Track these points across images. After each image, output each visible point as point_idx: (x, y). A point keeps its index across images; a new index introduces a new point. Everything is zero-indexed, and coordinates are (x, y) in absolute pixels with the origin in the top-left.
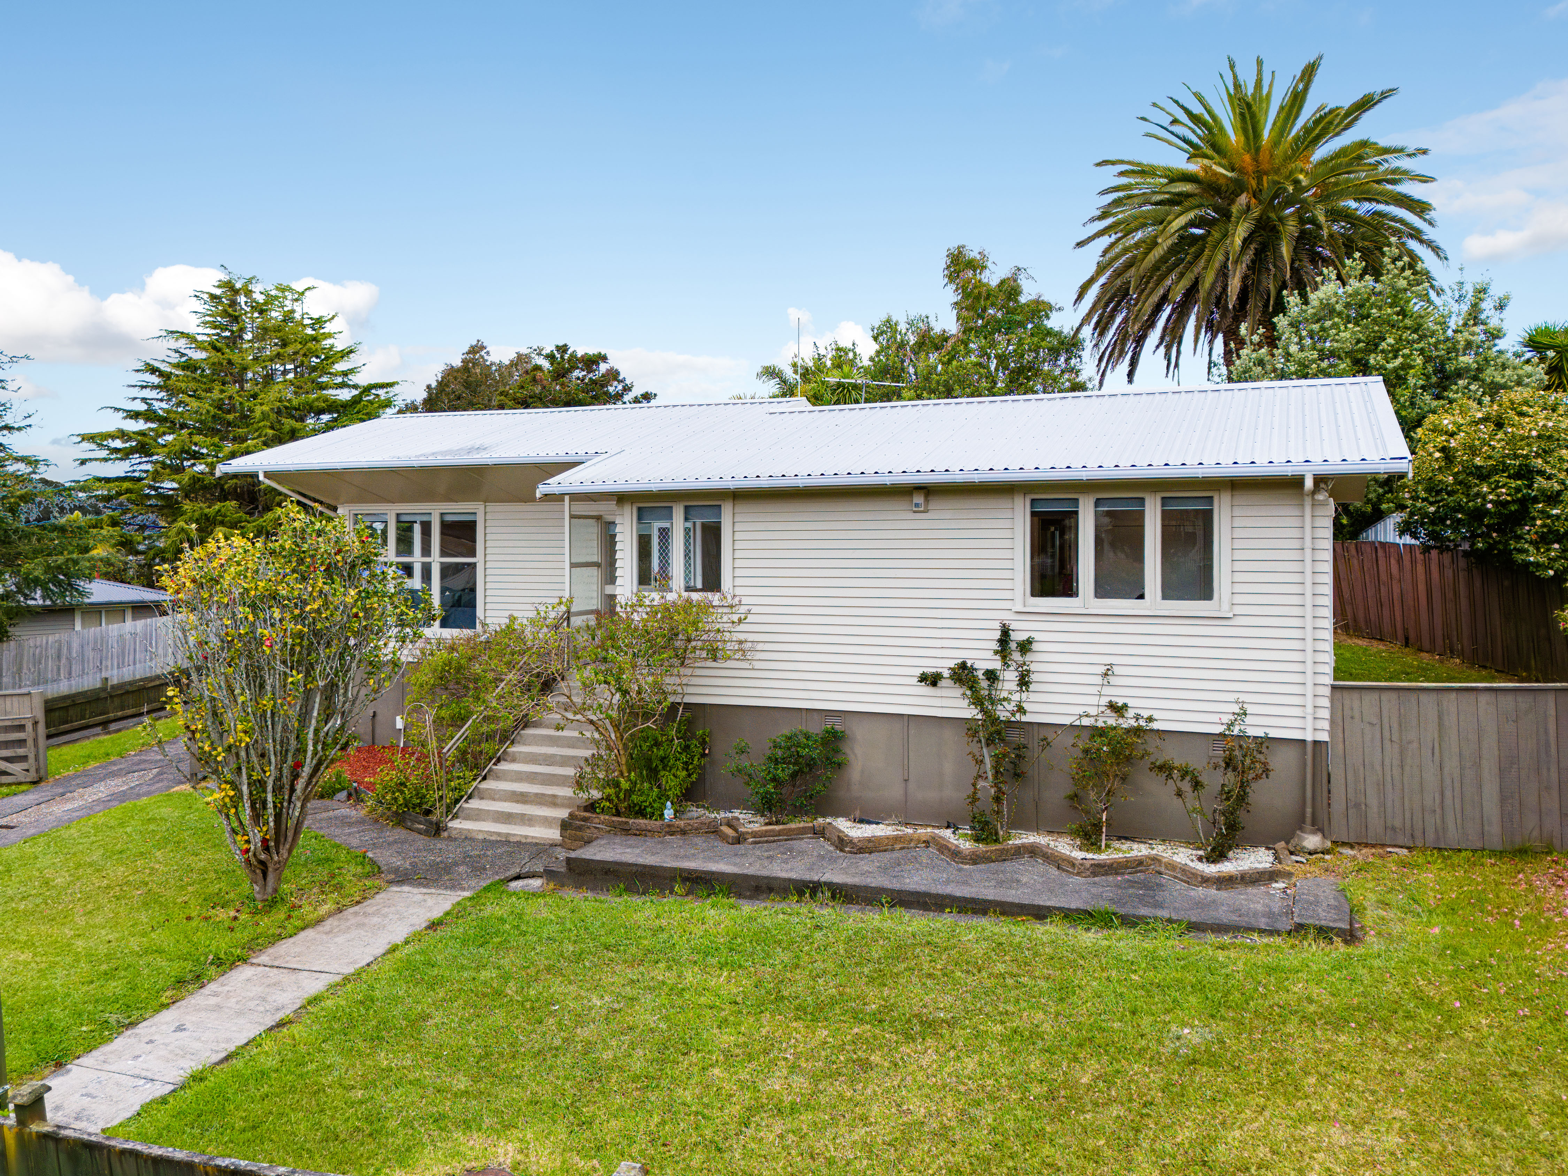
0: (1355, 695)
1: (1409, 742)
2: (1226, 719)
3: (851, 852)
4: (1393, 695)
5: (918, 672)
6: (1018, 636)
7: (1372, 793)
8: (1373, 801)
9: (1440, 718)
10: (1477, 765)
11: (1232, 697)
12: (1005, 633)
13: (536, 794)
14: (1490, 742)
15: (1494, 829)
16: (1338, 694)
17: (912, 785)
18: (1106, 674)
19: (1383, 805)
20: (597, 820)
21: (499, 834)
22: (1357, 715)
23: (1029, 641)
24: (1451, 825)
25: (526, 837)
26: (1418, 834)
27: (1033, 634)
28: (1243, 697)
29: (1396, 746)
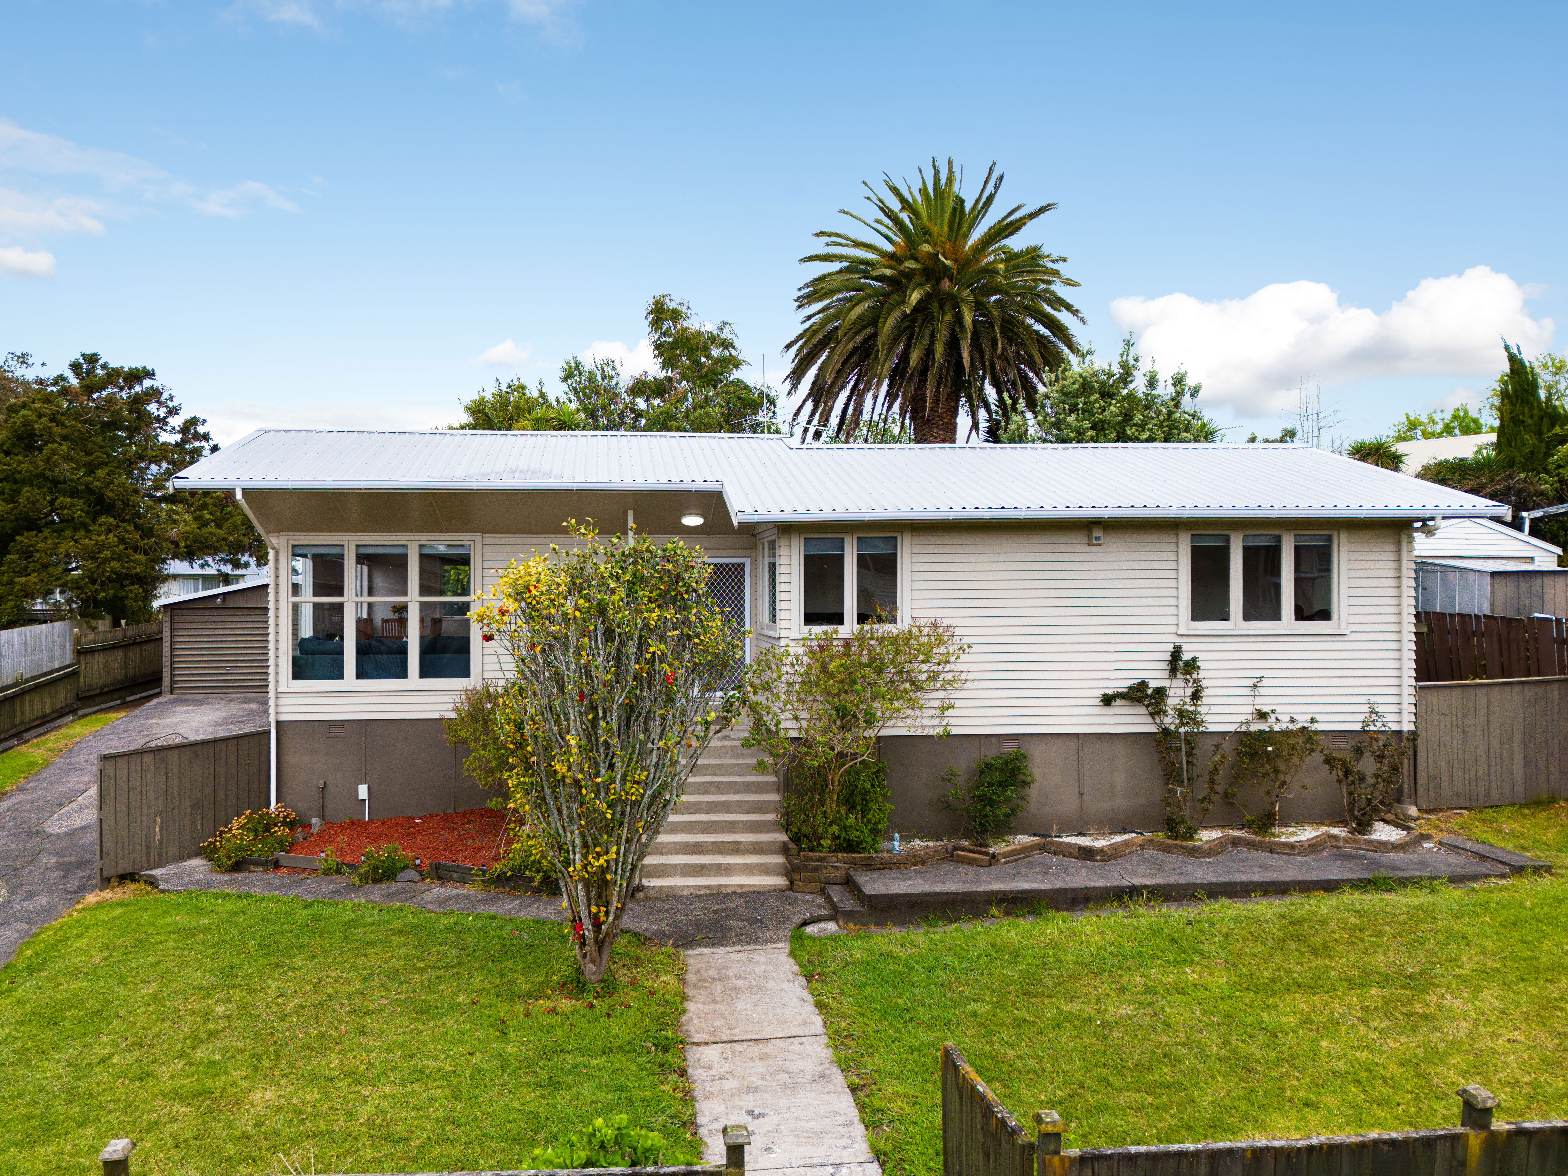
0: (1435, 693)
1: (1469, 727)
2: (1361, 718)
3: (1102, 861)
4: (1459, 691)
5: (1099, 693)
6: (1186, 656)
7: (1444, 769)
8: (1445, 776)
9: (1488, 706)
10: (1511, 740)
11: (1364, 700)
12: (1176, 653)
13: (714, 843)
14: (1519, 722)
15: (1520, 788)
16: (1422, 694)
17: (1086, 797)
18: (1255, 686)
19: (1451, 777)
20: (834, 859)
21: (708, 887)
22: (1435, 707)
23: (1194, 659)
24: (1494, 788)
25: (742, 886)
26: (1474, 798)
27: (1197, 655)
28: (1373, 699)
29: (1460, 731)
